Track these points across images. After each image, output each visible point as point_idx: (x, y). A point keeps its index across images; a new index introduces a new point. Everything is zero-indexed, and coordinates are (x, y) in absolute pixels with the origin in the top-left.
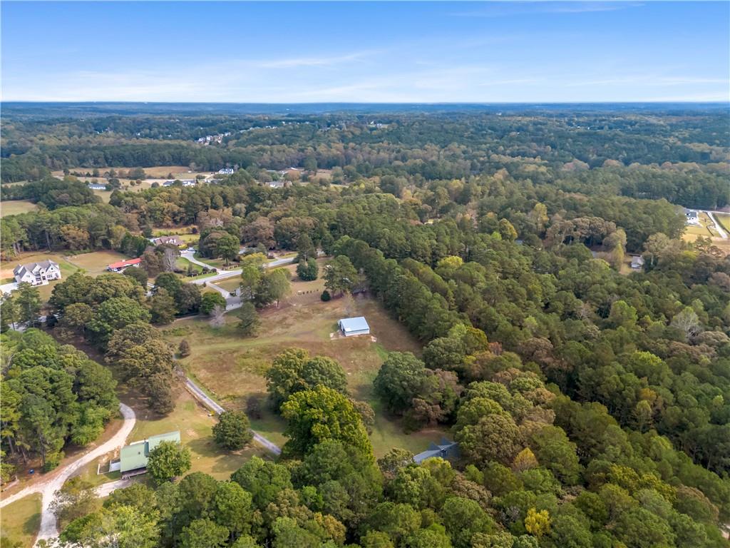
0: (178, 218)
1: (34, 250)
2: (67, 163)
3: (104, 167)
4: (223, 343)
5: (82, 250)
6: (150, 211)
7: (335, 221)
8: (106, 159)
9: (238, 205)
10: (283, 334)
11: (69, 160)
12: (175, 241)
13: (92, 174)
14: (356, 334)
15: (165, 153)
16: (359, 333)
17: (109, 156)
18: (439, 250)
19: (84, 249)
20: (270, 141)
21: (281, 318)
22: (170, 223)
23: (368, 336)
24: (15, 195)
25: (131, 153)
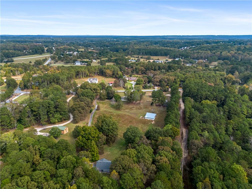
0: (143, 72)
1: (101, 75)
2: (135, 53)
3: (145, 55)
4: (110, 109)
5: (110, 77)
6: (136, 69)
7: (184, 79)
8: (146, 53)
9: (163, 70)
10: (128, 112)
11: (136, 53)
12: (134, 79)
13: (137, 57)
14: (149, 119)
15: (163, 52)
16: (150, 119)
17: (147, 52)
18: (209, 97)
19: (111, 77)
20: (205, 49)
21: (133, 107)
22: (140, 73)
23: (152, 121)
24: (113, 61)
25: (153, 51)
